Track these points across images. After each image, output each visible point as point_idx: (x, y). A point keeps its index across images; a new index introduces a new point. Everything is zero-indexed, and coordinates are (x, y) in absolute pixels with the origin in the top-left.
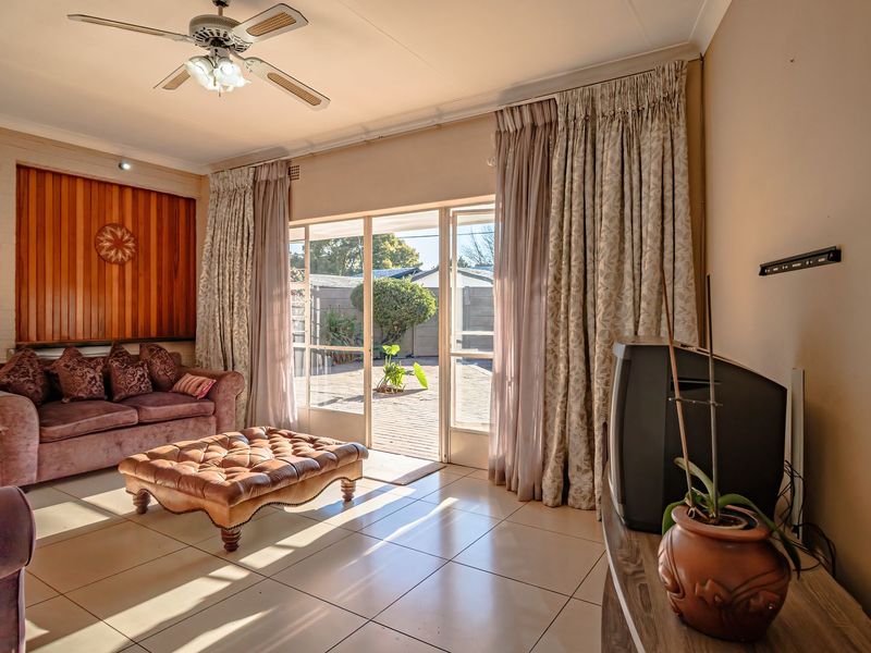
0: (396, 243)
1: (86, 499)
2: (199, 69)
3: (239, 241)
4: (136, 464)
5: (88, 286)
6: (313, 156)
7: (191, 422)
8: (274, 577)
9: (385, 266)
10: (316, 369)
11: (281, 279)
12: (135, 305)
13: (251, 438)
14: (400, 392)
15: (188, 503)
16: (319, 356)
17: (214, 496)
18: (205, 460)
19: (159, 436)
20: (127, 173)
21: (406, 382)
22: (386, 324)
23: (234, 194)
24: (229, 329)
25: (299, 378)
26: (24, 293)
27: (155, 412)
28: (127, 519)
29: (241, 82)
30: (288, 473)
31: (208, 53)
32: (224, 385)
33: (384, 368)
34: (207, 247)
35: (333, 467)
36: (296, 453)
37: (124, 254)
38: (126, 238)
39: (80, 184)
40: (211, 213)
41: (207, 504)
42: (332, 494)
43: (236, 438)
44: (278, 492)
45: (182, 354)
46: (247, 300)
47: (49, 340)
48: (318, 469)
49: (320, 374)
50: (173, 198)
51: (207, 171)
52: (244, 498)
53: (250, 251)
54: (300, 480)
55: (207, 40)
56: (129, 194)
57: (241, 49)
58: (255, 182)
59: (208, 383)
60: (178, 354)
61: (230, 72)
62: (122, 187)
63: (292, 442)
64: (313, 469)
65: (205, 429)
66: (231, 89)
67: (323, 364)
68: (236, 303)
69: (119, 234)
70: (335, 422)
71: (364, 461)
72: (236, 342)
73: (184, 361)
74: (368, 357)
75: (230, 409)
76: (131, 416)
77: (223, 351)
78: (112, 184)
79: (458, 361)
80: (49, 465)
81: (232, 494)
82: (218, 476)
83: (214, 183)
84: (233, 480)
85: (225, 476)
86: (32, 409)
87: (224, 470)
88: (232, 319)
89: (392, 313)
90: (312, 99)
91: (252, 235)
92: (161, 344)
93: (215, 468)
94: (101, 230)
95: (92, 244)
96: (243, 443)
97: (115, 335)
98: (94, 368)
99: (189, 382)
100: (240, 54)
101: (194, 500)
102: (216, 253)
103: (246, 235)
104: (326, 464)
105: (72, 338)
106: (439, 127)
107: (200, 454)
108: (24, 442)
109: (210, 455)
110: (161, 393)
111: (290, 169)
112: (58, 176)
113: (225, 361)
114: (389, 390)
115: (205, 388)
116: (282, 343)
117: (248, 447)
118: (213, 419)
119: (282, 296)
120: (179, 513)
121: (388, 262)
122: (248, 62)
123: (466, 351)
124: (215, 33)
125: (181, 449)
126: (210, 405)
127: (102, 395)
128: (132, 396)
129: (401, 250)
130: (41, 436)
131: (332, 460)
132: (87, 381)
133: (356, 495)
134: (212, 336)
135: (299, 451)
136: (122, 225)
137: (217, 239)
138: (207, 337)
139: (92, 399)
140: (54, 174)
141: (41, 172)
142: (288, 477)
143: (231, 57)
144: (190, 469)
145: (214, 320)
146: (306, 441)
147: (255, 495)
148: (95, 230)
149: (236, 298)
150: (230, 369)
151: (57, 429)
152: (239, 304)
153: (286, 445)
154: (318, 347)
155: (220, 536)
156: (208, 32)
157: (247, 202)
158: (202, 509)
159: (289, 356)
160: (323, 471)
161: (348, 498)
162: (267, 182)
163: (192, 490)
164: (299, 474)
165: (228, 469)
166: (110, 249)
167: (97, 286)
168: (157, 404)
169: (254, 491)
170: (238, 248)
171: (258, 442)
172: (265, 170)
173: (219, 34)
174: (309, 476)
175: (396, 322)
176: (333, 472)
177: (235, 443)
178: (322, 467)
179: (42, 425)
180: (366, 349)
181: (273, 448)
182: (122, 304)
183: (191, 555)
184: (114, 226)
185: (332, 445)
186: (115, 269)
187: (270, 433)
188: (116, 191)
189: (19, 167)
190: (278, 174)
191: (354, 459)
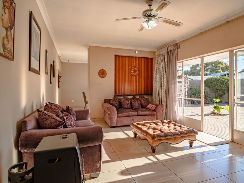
0: (224, 64)
1: (125, 132)
2: (145, 24)
3: (163, 68)
4: (134, 125)
5: (129, 82)
6: (184, 41)
7: (150, 116)
8: (163, 163)
9: (220, 72)
10: (185, 105)
11: (174, 78)
12: (139, 86)
13: (163, 123)
14: (220, 114)
15: (144, 137)
16: (187, 101)
17: (149, 137)
18: (149, 127)
19: (142, 119)
20: (137, 54)
21: (222, 111)
22: (217, 91)
23: (162, 55)
24: (160, 92)
25: (180, 107)
26: (116, 83)
27: (141, 113)
28: (132, 138)
29: (155, 25)
30: (170, 134)
31: (147, 19)
32: (159, 107)
33: (213, 106)
34: (155, 70)
35: (185, 135)
36: (174, 129)
37: (136, 73)
38: (137, 70)
39: (127, 58)
40: (157, 61)
41: (148, 139)
42: (185, 143)
43: (159, 122)
44: (167, 139)
45: (149, 99)
46: (165, 84)
47: (121, 94)
48: (180, 135)
49: (187, 106)
50: (147, 58)
51: (156, 50)
52: (157, 139)
53: (166, 70)
54: (174, 137)
55: (147, 16)
56: (137, 59)
57: (155, 16)
58: (167, 51)
59: (154, 107)
60: (148, 99)
61: (153, 23)
62: (136, 57)
63: (174, 126)
64: (178, 135)
65: (154, 119)
66: (153, 27)
67: (188, 103)
68: (162, 85)
69: (135, 69)
70: (191, 122)
71: (196, 135)
72: (162, 96)
73: (150, 100)
74: (202, 102)
75: (160, 114)
76: (136, 113)
77: (159, 98)
78: (134, 57)
79: (238, 105)
80: (119, 122)
81: (153, 137)
82: (151, 132)
83: (157, 53)
84: (154, 133)
85: (153, 132)
86: (115, 109)
87: (153, 130)
88: (161, 89)
89: (219, 88)
90: (177, 24)
91: (167, 66)
92: (144, 96)
93: (151, 129)
94: (131, 68)
95: (130, 72)
96: (160, 124)
97: (134, 93)
98: (128, 101)
99: (150, 106)
100: (156, 17)
101: (145, 137)
102: (157, 72)
103: (165, 66)
104: (182, 134)
105: (125, 94)
106: (228, 22)
107: (149, 125)
108: (114, 117)
109: (151, 126)
110: (143, 108)
112: (123, 56)
113: (160, 101)
114: (215, 114)
115: (154, 108)
116: (175, 97)
117: (162, 125)
118: (155, 116)
119: (175, 83)
120: (142, 139)
121: (220, 70)
122: (158, 19)
123: (242, 102)
124: (148, 14)
125: (144, 123)
126: (155, 112)
127: (130, 108)
128: (137, 108)
129: (226, 66)
130: (117, 116)
131: (184, 133)
132: (127, 104)
133: (194, 145)
134: (156, 94)
135: (175, 129)
136: (136, 67)
137: (158, 68)
138: (155, 95)
139: (128, 108)
140: (122, 56)
141: (119, 56)
142: (170, 136)
143: (153, 19)
144: (145, 129)
145: (157, 90)
146: (178, 126)
147: (160, 139)
148: (130, 68)
149: (162, 84)
150: (161, 103)
151: (120, 115)
152: (163, 85)
153: (172, 126)
154: (186, 98)
155: (151, 148)
156: (146, 14)
157: (165, 57)
158: (146, 139)
159: (177, 101)
160: (181, 136)
161: (191, 146)
162: (171, 51)
163: (144, 134)
164: (174, 135)
165: (154, 130)
166: (133, 73)
167: (131, 82)
168: (142, 111)
169: (159, 138)
170: (163, 70)
171: (165, 124)
172: (170, 47)
173: (149, 14)
174: (177, 136)
175: (221, 91)
176: (185, 137)
177: (158, 124)
178: (181, 135)
179: (117, 113)
180: (202, 99)
181: (168, 126)
182: (136, 86)
183: (144, 151)
184: (134, 67)
185: (186, 128)
186: (134, 77)
187: (169, 122)
188: (134, 58)
189: (115, 56)
190: (173, 48)
191: (193, 134)
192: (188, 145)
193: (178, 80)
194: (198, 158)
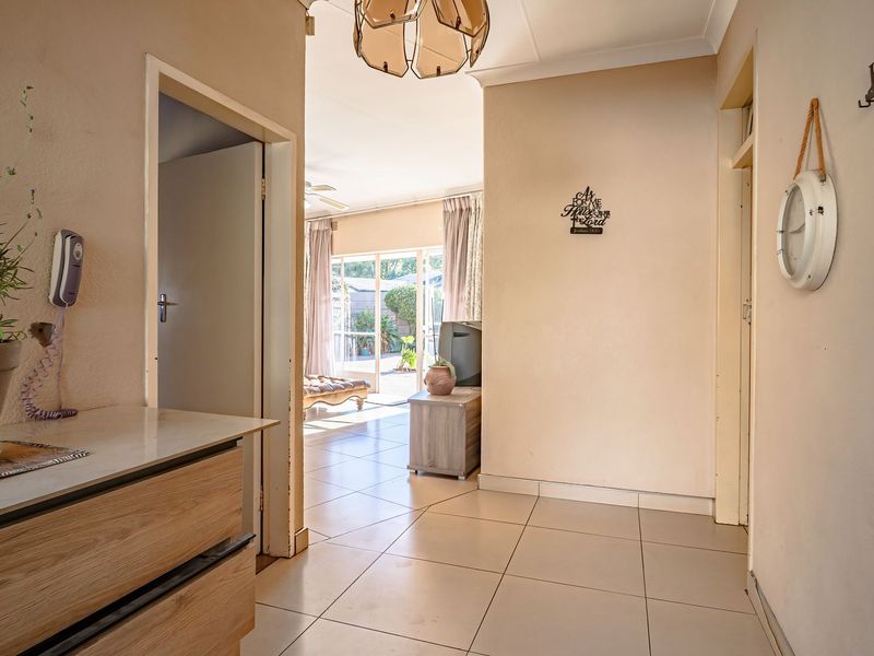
6: (345, 217)
16: (350, 341)
36: (333, 383)
42: (351, 405)
53: (308, 273)
54: (334, 392)
58: (311, 231)
64: (341, 388)
74: (378, 338)
91: (309, 263)
104: (348, 387)
111: (332, 225)
114: (405, 370)
116: (326, 331)
119: (327, 301)
131: (350, 385)
133: (364, 407)
147: (313, 396)
154: (350, 333)
159: (331, 339)
160: (346, 391)
161: (360, 408)
162: (318, 231)
164: (334, 390)
169: (313, 393)
172: (317, 224)
174: (338, 392)
176: (350, 392)
180: (377, 334)
190: (323, 227)
191: (362, 387)
192: (355, 407)
193: (333, 295)
194: (371, 427)
